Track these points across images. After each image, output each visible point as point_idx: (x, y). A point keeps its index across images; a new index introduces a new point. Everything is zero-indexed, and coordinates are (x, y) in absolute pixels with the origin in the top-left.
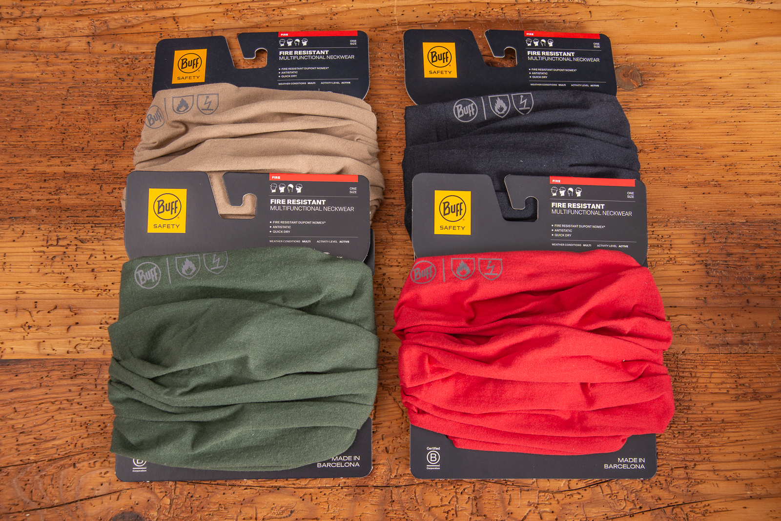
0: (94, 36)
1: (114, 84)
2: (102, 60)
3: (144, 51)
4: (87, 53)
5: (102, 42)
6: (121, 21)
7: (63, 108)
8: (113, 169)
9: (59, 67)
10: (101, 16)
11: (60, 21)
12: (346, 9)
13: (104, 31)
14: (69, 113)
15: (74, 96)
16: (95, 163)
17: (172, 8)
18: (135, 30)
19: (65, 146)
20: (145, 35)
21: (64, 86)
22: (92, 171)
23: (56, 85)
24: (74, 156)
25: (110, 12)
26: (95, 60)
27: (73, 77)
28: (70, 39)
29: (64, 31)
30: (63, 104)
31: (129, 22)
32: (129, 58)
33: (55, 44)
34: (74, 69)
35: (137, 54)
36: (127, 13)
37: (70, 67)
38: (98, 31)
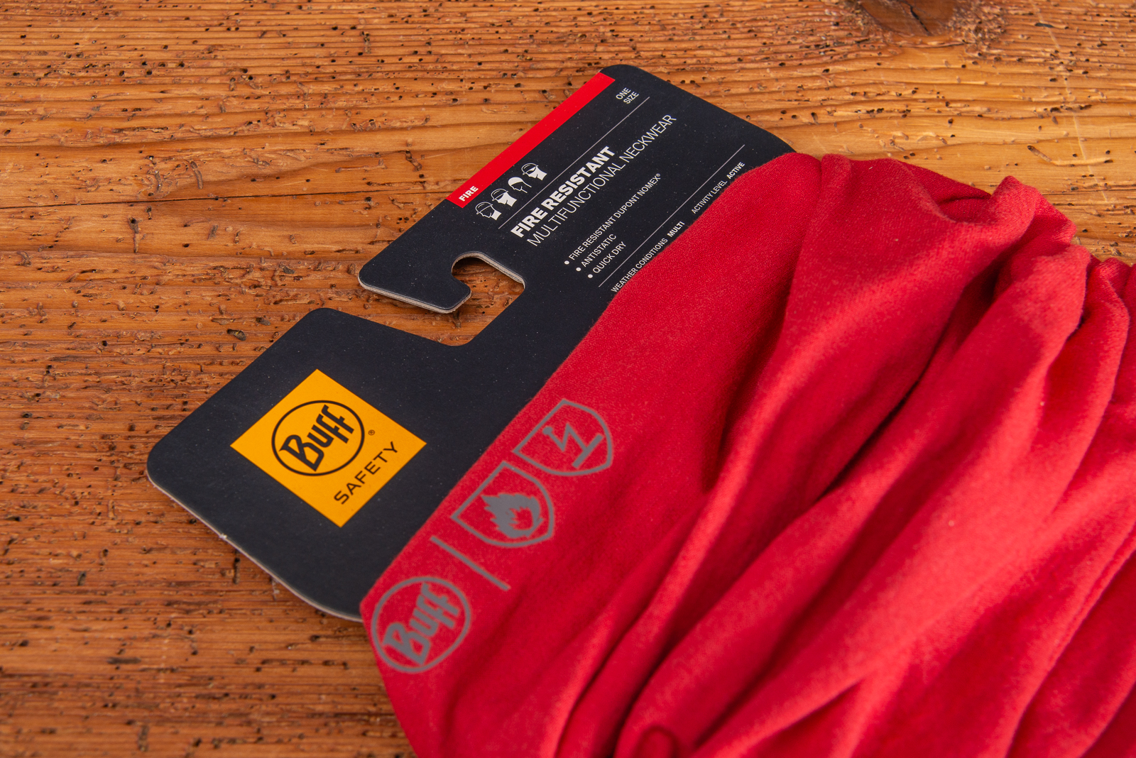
0: (152, 203)
1: (207, 350)
2: (171, 273)
3: (315, 247)
4: (125, 251)
5: (177, 220)
6: (241, 162)
7: (22, 428)
8: (194, 660)
9: (28, 294)
10: (180, 146)
11: (50, 161)
12: (935, 143)
13: (185, 188)
14: (42, 447)
15: (67, 387)
16: (121, 635)
17: (402, 129)
18: (286, 186)
19: (16, 568)
20: (318, 200)
21: (36, 353)
22: (108, 669)
23: (8, 350)
24: (46, 605)
25: (207, 138)
26: (148, 272)
27: (71, 327)
28: (73, 211)
29: (59, 187)
30: (26, 416)
31: (266, 163)
32: (262, 269)
33: (25, 225)
34: (77, 299)
35: (290, 256)
36: (262, 140)
37: (66, 293)
38: (166, 190)
